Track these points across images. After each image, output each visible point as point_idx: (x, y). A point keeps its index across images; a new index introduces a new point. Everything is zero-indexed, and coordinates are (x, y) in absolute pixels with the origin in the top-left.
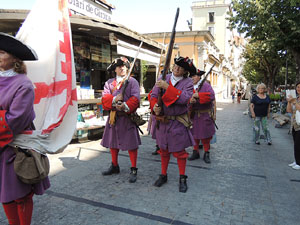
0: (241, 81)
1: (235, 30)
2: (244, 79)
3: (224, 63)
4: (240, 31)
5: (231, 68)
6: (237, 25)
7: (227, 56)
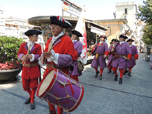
0: (141, 43)
1: (140, 20)
2: (142, 42)
3: (132, 34)
4: (142, 20)
5: (136, 37)
6: (141, 17)
7: (133, 31)
